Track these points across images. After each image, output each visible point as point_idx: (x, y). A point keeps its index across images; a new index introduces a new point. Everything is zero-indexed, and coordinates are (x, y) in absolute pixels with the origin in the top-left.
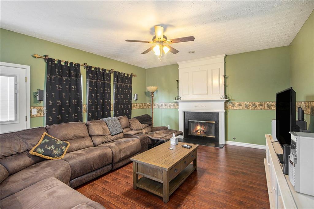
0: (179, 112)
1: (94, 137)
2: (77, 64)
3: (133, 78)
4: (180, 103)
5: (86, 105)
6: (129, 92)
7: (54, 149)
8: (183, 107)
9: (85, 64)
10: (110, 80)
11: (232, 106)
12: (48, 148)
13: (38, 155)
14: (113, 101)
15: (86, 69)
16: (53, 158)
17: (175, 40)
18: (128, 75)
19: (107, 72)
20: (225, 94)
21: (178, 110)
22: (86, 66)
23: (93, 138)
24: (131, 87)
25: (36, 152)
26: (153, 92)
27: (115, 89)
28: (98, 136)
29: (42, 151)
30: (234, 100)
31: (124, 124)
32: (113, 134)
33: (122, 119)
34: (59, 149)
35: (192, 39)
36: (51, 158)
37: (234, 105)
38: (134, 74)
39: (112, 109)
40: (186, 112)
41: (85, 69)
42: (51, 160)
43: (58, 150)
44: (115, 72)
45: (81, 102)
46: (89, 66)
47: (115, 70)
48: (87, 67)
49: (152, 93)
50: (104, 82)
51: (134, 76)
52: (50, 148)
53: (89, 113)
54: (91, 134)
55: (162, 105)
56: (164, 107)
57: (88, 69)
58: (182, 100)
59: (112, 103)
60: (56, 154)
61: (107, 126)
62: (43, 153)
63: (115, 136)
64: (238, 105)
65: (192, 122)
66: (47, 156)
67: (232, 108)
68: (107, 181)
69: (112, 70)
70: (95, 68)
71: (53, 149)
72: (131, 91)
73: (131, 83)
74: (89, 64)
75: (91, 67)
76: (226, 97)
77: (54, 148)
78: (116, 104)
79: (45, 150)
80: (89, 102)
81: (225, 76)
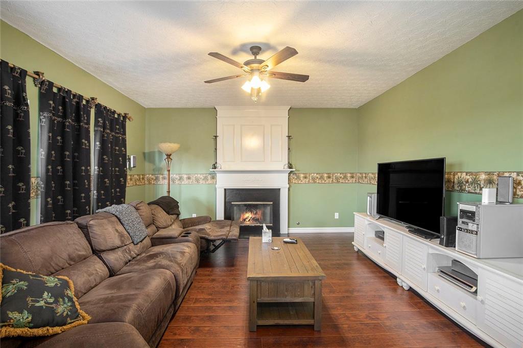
0: (217, 189)
1: (105, 253)
2: (19, 68)
3: (128, 123)
4: (219, 176)
5: (37, 177)
6: (120, 150)
7: (54, 302)
8: (224, 182)
9: (37, 73)
10: (88, 123)
11: (296, 179)
12: (37, 305)
13: (19, 331)
14: (94, 169)
15: (40, 89)
16: (65, 327)
17: (281, 75)
18: (119, 115)
19: (84, 102)
20: (289, 163)
21: (217, 186)
22: (40, 81)
23: (104, 255)
24: (124, 140)
25: (9, 325)
26: (170, 155)
27: (98, 143)
28: (113, 249)
29: (26, 317)
30: (299, 171)
31: (147, 217)
32: (137, 240)
33: (141, 208)
34: (64, 300)
35: (303, 78)
36: (57, 329)
37: (298, 178)
38: (128, 116)
39: (92, 188)
40: (228, 189)
41: (36, 85)
42: (59, 334)
43: (64, 303)
44: (98, 106)
45: (29, 170)
46: (48, 81)
47: (98, 101)
48: (42, 83)
49: (167, 155)
50: (80, 126)
51: (129, 119)
52: (42, 303)
53: (46, 198)
54: (98, 247)
55: (181, 179)
56: (185, 181)
57: (45, 87)
58: (223, 169)
59: (92, 173)
60: (67, 314)
61: (122, 224)
62: (29, 323)
63: (141, 245)
64: (303, 177)
65: (236, 205)
66: (45, 329)
67: (296, 182)
68: (183, 339)
69: (93, 99)
70: (60, 89)
71: (51, 304)
72: (125, 149)
73: (124, 134)
74: (47, 77)
75: (51, 84)
76: (290, 166)
77: (52, 300)
78: (101, 177)
79: (34, 311)
80: (47, 170)
81: (289, 137)
